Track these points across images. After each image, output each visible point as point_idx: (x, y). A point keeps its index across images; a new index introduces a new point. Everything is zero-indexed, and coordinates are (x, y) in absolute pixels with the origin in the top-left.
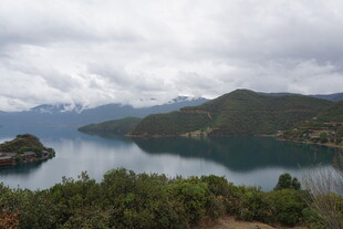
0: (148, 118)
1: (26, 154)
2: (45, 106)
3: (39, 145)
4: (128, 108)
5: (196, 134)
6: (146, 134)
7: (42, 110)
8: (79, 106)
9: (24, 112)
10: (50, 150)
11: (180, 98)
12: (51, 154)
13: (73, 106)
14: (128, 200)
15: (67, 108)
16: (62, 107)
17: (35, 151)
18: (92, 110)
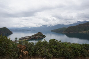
0: (68, 28)
1: (40, 36)
2: (43, 26)
3: (42, 34)
4: (63, 25)
5: (84, 32)
6: (68, 32)
7: (43, 27)
8: (51, 25)
9: (39, 27)
10: (45, 36)
11: (79, 21)
12: (45, 37)
13: (49, 25)
14: (54, 47)
15: (48, 26)
16: (47, 26)
17: (41, 36)
18: (54, 26)
